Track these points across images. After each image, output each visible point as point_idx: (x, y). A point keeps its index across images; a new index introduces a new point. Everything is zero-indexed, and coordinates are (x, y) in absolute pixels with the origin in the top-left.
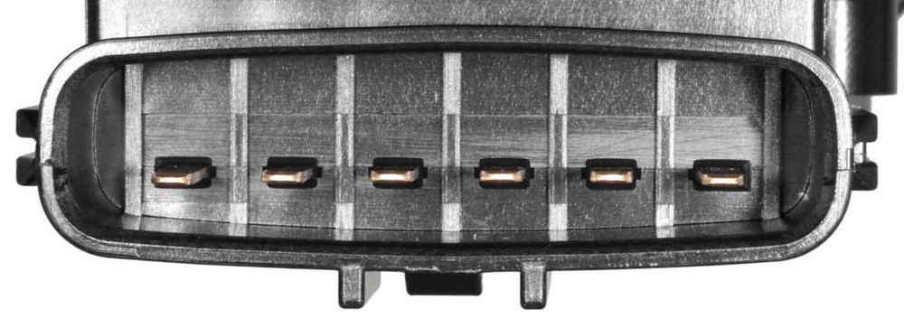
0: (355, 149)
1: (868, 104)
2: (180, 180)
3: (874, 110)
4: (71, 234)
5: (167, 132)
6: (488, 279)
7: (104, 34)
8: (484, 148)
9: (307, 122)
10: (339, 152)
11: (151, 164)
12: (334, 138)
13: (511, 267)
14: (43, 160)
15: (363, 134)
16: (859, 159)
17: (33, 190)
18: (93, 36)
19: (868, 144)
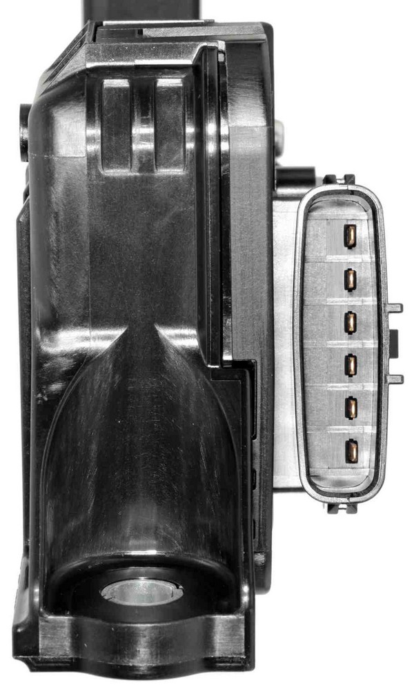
0: (341, 383)
1: (320, 178)
2: (355, 450)
3: (323, 176)
4: (377, 490)
5: (335, 459)
6: (391, 327)
7: (300, 485)
8: (341, 332)
9: (330, 402)
10: (343, 389)
11: (348, 465)
12: (337, 391)
13: (387, 317)
14: (348, 501)
15: (335, 380)
16: (343, 182)
17: (359, 506)
18: (302, 489)
19: (337, 178)
